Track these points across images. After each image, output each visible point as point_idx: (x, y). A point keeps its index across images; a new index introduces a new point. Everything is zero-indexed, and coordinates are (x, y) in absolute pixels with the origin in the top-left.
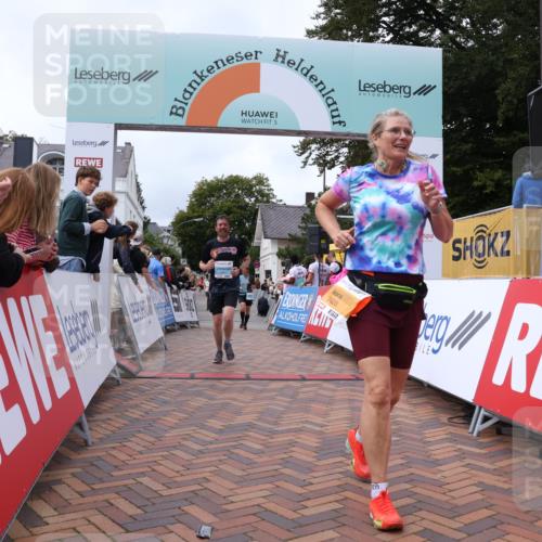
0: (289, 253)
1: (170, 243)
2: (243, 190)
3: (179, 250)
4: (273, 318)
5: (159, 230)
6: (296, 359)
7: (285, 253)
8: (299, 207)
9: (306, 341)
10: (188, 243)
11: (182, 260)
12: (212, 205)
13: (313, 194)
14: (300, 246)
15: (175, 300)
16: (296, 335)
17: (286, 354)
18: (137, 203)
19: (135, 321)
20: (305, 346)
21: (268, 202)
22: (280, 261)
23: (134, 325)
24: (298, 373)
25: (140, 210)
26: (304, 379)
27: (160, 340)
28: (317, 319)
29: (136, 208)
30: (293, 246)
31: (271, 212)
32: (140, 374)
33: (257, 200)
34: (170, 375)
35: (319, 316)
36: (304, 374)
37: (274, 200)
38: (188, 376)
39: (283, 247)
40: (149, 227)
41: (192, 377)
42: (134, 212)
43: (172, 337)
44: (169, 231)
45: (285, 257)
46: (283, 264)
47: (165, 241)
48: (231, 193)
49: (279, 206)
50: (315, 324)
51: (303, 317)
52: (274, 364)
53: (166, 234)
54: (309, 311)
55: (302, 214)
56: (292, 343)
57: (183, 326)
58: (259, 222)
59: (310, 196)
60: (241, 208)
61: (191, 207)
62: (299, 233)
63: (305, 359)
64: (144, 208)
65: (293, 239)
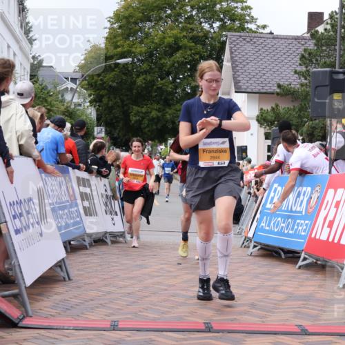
0: (278, 116)
1: (76, 100)
2: (199, 9)
3: (91, 113)
4: (249, 228)
5: (58, 78)
6: (291, 297)
7: (270, 117)
8: (296, 38)
9: (308, 267)
10: (105, 100)
11: (96, 129)
12: (147, 35)
13: (321, 14)
14: (297, 104)
15: (84, 197)
16: (291, 256)
17: (274, 289)
18: (19, 32)
19: (17, 232)
20: (305, 275)
21: (242, 29)
22: (262, 131)
23: (16, 239)
24: (295, 322)
25: (25, 43)
26: (304, 332)
27: (60, 265)
28: (326, 230)
29: (17, 41)
30: (284, 106)
31: (248, 47)
32: (26, 322)
33: (223, 27)
34: (75, 323)
35: (331, 225)
36: (306, 323)
37: (252, 26)
38: (107, 325)
39: (268, 107)
40: (41, 73)
41: (114, 327)
42: (15, 47)
43: (78, 258)
44: (74, 80)
45: (270, 123)
46: (267, 136)
47: (68, 97)
48: (179, 15)
49: (261, 36)
50: (324, 238)
51: (302, 226)
52: (253, 306)
53: (70, 85)
54: (313, 215)
55: (301, 51)
56: (282, 271)
57: (99, 241)
58: (227, 64)
59: (315, 18)
60: (195, 39)
61: (111, 39)
62: (295, 82)
63: (307, 298)
64: (31, 41)
65: (285, 92)
